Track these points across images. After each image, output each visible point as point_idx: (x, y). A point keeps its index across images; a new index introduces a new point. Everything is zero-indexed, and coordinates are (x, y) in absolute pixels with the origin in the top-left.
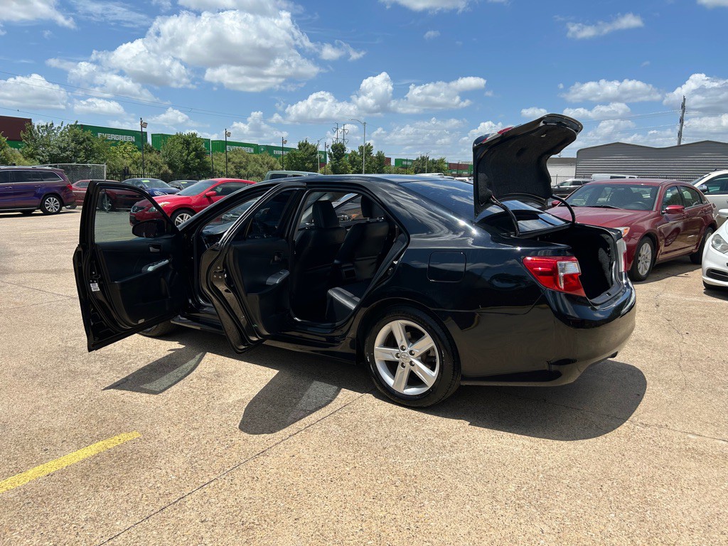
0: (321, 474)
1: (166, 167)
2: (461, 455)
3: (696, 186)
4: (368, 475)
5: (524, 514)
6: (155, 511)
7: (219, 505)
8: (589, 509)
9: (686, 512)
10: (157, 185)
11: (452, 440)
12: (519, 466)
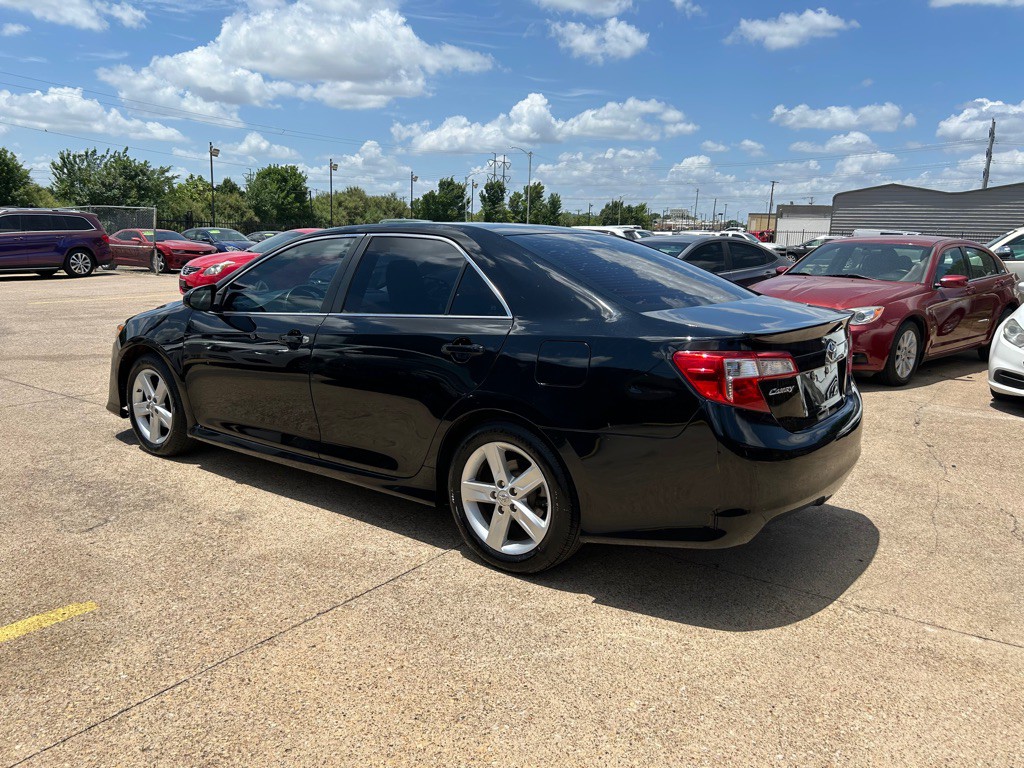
0: (347, 676)
1: (251, 213)
2: (568, 651)
3: (992, 249)
4: (419, 680)
5: (642, 751)
6: (79, 730)
7: (177, 724)
8: (745, 746)
9: (897, 755)
10: (231, 238)
11: (562, 626)
12: (654, 670)
